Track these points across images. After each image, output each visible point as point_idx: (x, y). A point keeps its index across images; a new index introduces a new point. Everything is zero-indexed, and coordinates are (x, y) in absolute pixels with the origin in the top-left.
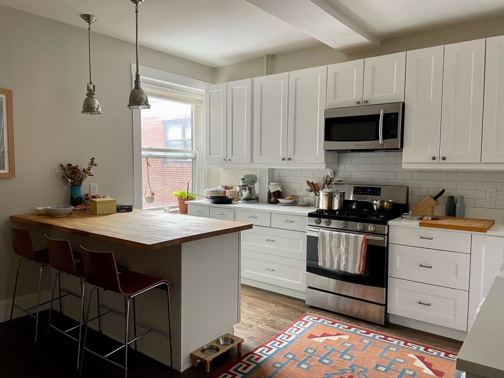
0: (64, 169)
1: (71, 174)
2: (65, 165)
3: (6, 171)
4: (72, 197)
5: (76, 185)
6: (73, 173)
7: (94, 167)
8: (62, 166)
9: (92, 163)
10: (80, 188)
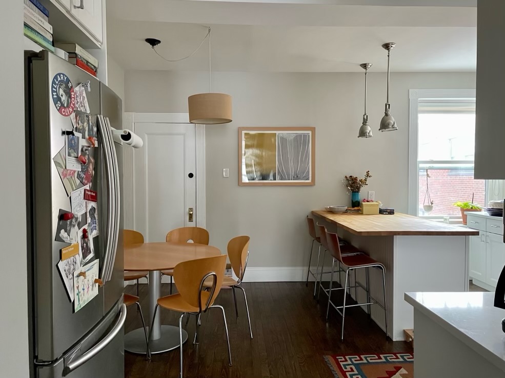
0: (347, 180)
1: (352, 183)
2: (348, 177)
3: (310, 181)
4: (352, 201)
5: (355, 192)
6: (354, 183)
7: (369, 178)
8: (346, 177)
9: (368, 175)
10: (358, 195)
